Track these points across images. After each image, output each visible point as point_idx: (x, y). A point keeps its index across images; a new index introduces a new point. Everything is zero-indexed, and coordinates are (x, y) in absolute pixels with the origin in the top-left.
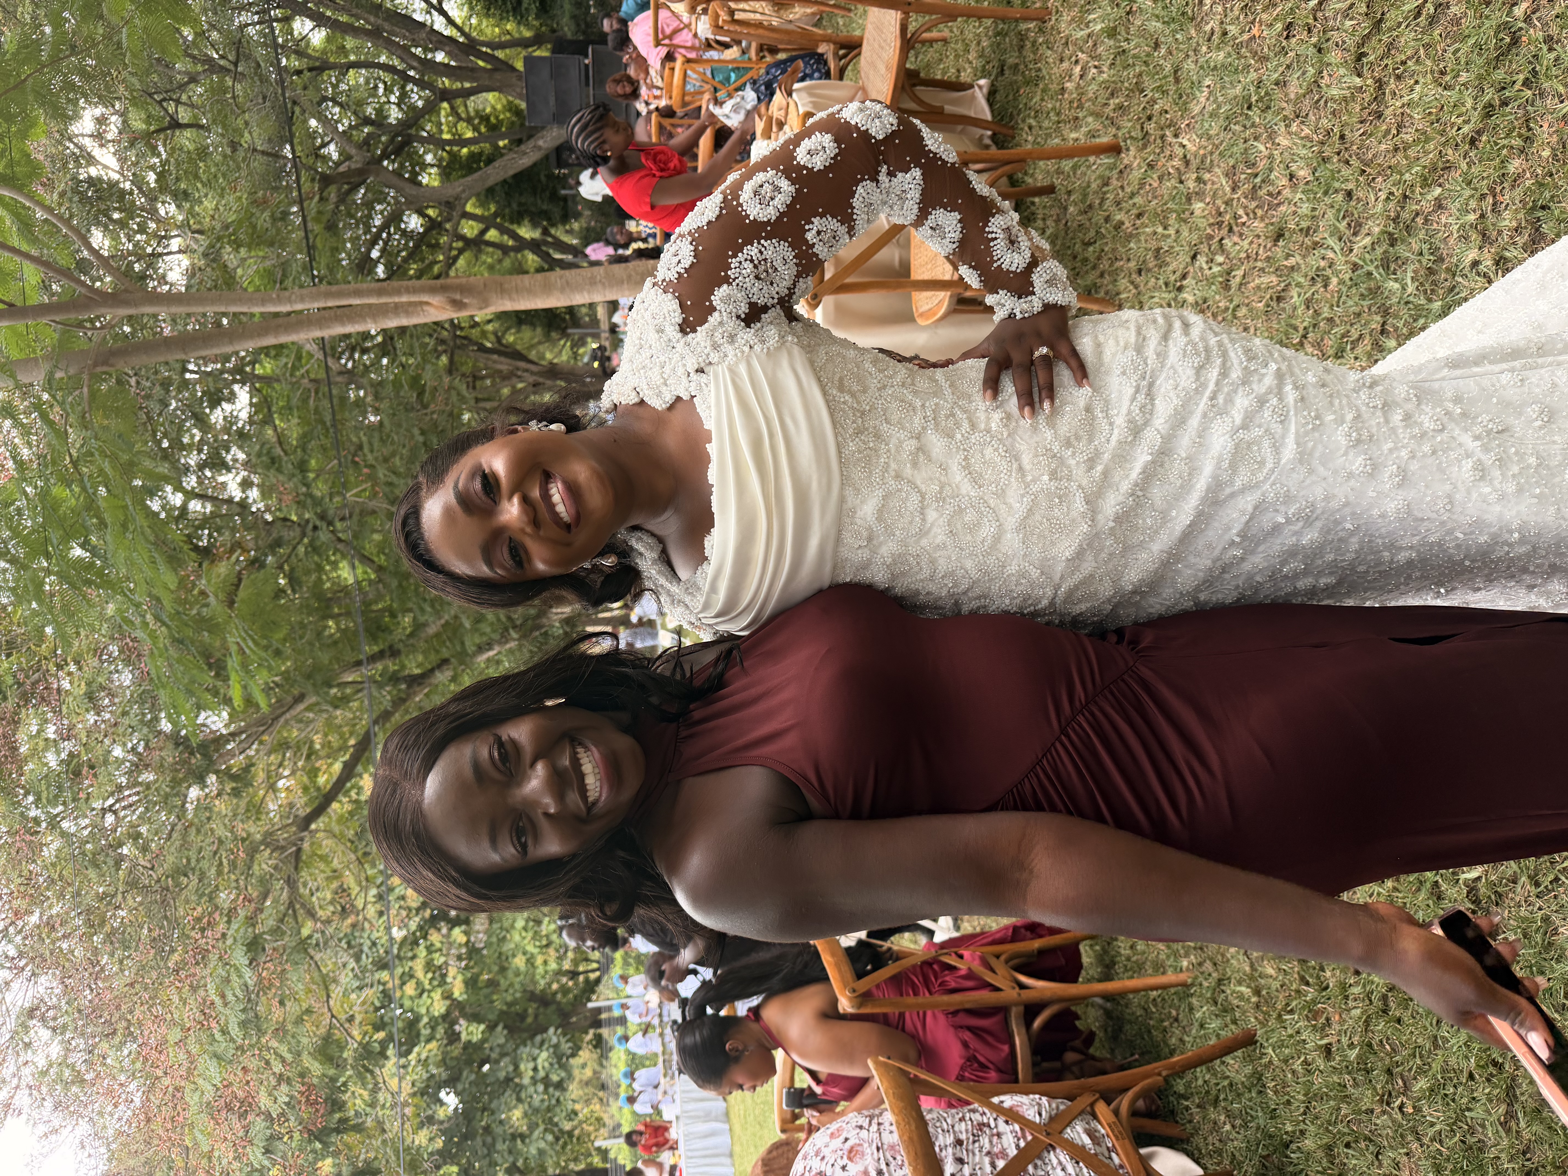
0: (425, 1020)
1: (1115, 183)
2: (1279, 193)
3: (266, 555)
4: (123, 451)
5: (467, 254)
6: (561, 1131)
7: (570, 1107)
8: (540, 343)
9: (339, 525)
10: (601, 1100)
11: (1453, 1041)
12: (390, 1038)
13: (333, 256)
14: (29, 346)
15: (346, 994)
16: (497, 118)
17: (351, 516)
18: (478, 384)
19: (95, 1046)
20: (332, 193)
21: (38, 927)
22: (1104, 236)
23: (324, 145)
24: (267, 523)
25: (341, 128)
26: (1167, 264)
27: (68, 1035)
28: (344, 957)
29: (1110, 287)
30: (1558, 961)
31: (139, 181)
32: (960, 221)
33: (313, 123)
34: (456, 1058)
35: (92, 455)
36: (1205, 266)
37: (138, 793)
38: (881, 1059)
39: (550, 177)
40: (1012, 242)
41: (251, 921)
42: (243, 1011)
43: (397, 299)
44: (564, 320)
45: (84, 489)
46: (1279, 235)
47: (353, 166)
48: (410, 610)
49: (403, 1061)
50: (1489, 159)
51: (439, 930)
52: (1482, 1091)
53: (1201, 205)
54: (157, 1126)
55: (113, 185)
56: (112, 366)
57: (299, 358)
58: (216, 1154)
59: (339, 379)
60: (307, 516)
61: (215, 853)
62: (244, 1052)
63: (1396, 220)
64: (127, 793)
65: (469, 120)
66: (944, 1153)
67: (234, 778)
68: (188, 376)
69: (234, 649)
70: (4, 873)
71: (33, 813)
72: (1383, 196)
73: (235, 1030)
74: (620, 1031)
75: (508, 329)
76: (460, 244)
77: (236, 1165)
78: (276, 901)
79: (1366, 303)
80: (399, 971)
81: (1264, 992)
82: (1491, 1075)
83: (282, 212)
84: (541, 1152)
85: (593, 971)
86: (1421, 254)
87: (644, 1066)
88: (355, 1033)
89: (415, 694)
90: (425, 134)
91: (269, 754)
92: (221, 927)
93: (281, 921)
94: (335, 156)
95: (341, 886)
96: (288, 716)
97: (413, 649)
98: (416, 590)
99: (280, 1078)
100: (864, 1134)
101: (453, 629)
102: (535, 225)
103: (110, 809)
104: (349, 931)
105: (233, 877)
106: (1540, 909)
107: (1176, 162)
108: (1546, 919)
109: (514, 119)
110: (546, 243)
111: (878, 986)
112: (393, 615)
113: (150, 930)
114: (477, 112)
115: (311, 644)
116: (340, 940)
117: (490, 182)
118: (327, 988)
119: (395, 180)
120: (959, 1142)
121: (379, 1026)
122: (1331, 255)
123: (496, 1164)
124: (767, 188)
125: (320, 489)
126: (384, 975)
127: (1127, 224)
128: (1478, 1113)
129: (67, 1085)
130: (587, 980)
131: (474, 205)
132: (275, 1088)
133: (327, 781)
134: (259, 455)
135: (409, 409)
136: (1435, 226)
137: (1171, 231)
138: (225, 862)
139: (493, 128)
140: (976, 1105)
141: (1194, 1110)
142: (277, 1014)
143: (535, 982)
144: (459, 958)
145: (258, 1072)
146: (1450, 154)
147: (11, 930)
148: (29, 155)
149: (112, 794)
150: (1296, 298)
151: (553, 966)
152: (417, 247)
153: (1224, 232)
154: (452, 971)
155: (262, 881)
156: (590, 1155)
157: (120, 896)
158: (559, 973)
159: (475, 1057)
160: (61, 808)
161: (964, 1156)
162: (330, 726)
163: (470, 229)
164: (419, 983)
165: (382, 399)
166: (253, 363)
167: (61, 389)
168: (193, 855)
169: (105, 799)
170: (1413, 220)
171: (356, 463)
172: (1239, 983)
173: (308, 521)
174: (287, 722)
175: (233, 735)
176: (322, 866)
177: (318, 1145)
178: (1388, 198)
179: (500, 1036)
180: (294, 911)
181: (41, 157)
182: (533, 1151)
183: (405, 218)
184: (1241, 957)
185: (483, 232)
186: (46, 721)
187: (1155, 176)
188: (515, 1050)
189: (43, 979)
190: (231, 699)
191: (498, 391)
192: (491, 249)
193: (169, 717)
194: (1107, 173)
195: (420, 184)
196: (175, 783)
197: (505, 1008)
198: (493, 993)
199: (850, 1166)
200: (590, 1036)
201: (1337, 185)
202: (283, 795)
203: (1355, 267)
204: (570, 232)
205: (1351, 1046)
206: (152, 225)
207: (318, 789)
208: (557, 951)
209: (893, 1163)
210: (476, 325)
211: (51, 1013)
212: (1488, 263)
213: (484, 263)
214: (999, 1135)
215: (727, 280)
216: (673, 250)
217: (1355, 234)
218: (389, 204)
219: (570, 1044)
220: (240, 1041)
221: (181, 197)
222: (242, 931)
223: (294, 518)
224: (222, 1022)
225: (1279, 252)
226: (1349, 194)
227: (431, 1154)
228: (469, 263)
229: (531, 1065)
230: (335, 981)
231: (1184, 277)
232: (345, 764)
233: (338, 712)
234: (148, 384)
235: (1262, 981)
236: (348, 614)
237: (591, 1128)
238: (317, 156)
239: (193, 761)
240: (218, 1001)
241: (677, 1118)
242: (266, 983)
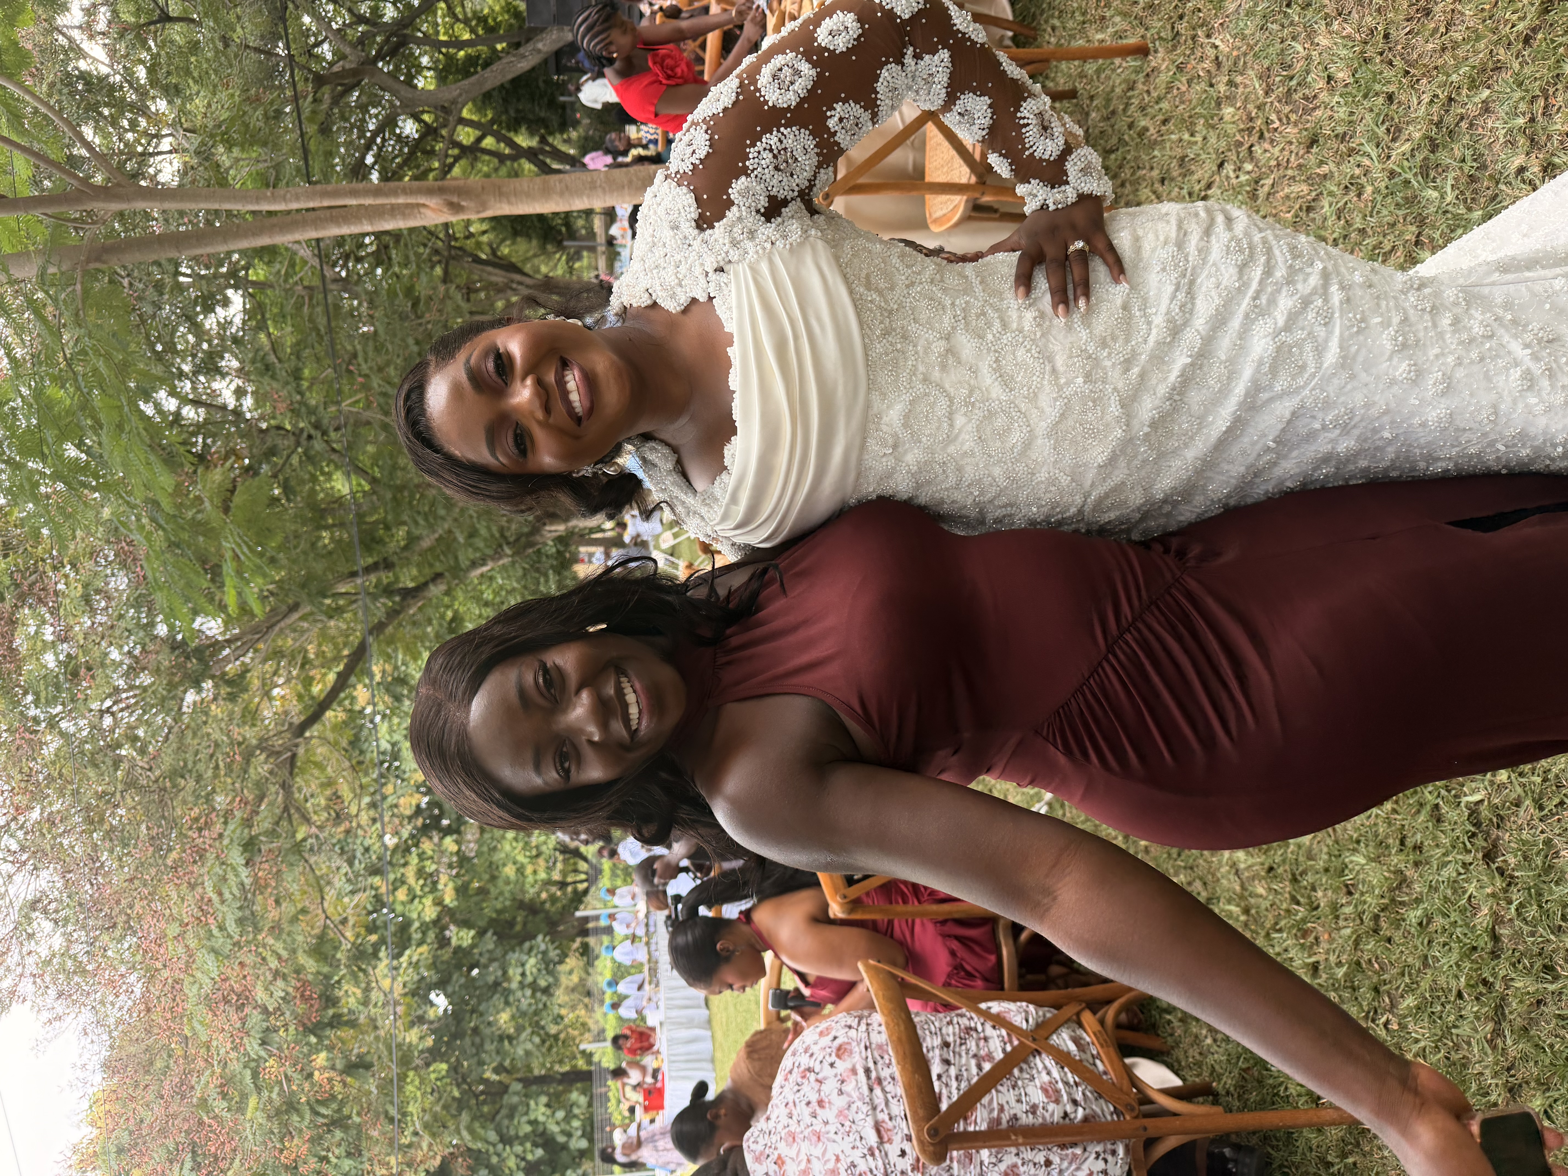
0: (416, 925)
1: (1140, 86)
2: (1315, 97)
3: (260, 463)
4: (118, 351)
5: (463, 162)
6: (547, 1034)
7: (556, 1011)
8: (535, 256)
9: (333, 435)
10: (586, 1006)
11: (1443, 961)
12: (382, 941)
13: (326, 160)
14: (21, 243)
15: (339, 896)
16: (495, 19)
17: (345, 426)
18: (473, 296)
19: (96, 938)
20: (326, 93)
21: (39, 823)
22: (1127, 144)
23: (318, 44)
24: (261, 431)
25: (335, 26)
26: (1192, 173)
27: (70, 928)
28: (338, 861)
29: (1131, 197)
30: (1557, 883)
31: (129, 76)
32: (990, 106)
33: (306, 19)
34: (447, 962)
35: (87, 354)
36: (1232, 175)
37: (135, 696)
38: (871, 962)
39: (549, 82)
40: (1045, 128)
41: (247, 823)
42: (240, 908)
43: (393, 201)
44: (560, 232)
45: (78, 388)
46: (1313, 142)
47: (347, 66)
48: (404, 523)
49: (395, 963)
50: (1543, 59)
51: (431, 838)
52: (1471, 1008)
53: (1231, 110)
54: (157, 1017)
55: (103, 79)
56: (104, 262)
57: (292, 265)
58: (214, 1043)
59: (333, 287)
60: (302, 425)
61: (212, 756)
62: (240, 948)
63: (1438, 125)
64: (124, 695)
65: (466, 21)
66: (931, 1054)
67: (230, 683)
68: (182, 279)
69: (228, 555)
70: (5, 769)
71: (32, 712)
72: (1426, 98)
73: (232, 927)
74: (606, 939)
75: (503, 240)
76: (456, 151)
77: (233, 1055)
78: (271, 804)
79: (1400, 213)
80: (392, 877)
81: (1253, 911)
82: (1481, 994)
83: (276, 111)
84: (528, 1053)
85: (582, 881)
86: (1463, 161)
87: (629, 974)
88: (349, 934)
89: (409, 606)
90: (420, 35)
91: (264, 661)
92: (218, 827)
93: (277, 823)
94: (329, 56)
95: (335, 793)
96: (282, 624)
97: (408, 562)
98: (410, 503)
99: (276, 974)
100: (852, 1033)
101: (446, 544)
102: (532, 133)
103: (108, 710)
104: (342, 836)
105: (229, 780)
106: (1542, 832)
107: (1207, 64)
108: (1548, 842)
109: (512, 21)
110: (543, 151)
111: (868, 894)
112: (387, 528)
113: (148, 828)
114: (475, 13)
115: (305, 553)
116: (334, 845)
117: (488, 86)
118: (321, 891)
119: (390, 82)
120: (946, 1045)
121: (372, 928)
122: (1366, 162)
123: (484, 1064)
124: (787, 71)
125: (314, 398)
126: (376, 880)
127: (1152, 131)
128: (1465, 1030)
129: (69, 975)
130: (575, 891)
131: (470, 111)
132: (271, 983)
133: (321, 691)
134: (253, 361)
135: (403, 317)
136: (1480, 130)
137: (1198, 138)
138: (221, 764)
139: (491, 31)
140: (964, 1010)
141: (1176, 1024)
142: (273, 914)
143: (523, 891)
144: (450, 866)
145: (254, 967)
146: (1502, 54)
147: (13, 825)
148: (17, 44)
149: (109, 696)
150: (1327, 208)
151: (542, 875)
152: (412, 153)
153: (1255, 138)
154: (443, 879)
155: (257, 784)
156: (575, 1058)
157: (118, 795)
158: (548, 882)
159: (465, 961)
160: (59, 708)
161: (951, 1058)
162: (324, 635)
163: (466, 135)
164: (410, 890)
165: (376, 308)
166: (246, 268)
167: (54, 285)
168: (190, 757)
169: (102, 701)
170: (1457, 125)
171: (350, 372)
172: (1229, 901)
173: (302, 430)
174: (281, 630)
175: (229, 642)
176: (316, 772)
177: (313, 1039)
178: (1432, 101)
179: (489, 941)
180: (289, 816)
181: (29, 46)
182: (520, 1052)
183: (400, 123)
184: (1231, 877)
185: (479, 140)
186: (44, 622)
187: (1184, 79)
188: (504, 956)
189: (44, 874)
190: (226, 606)
191: (492, 305)
192: (487, 158)
193: (166, 621)
194: (1133, 76)
195: (416, 87)
196: (172, 686)
197: (494, 915)
198: (483, 901)
199: (838, 1063)
200: (577, 944)
201: (1377, 87)
202: (278, 703)
203: (1392, 174)
204: (567, 141)
205: (1339, 964)
206: (143, 122)
207: (313, 698)
208: (547, 861)
209: (880, 1062)
210: (471, 235)
211: (53, 906)
212: (1535, 169)
213: (480, 171)
214: (986, 1039)
215: (745, 172)
216: (686, 139)
217: (1394, 140)
218: (384, 108)
219: (558, 951)
220: (237, 937)
221: (172, 92)
222: (238, 831)
223: (288, 427)
224: (220, 919)
225: (1312, 159)
226: (1390, 98)
227: (422, 1052)
228: (464, 172)
229: (520, 970)
230: (329, 883)
231: (1209, 186)
232: (339, 674)
233: (332, 623)
234: (141, 286)
235: (1252, 901)
236: (342, 525)
237: (576, 1033)
238: (311, 55)
239: (189, 665)
240: (215, 898)
241: (661, 1024)
242: (262, 882)
